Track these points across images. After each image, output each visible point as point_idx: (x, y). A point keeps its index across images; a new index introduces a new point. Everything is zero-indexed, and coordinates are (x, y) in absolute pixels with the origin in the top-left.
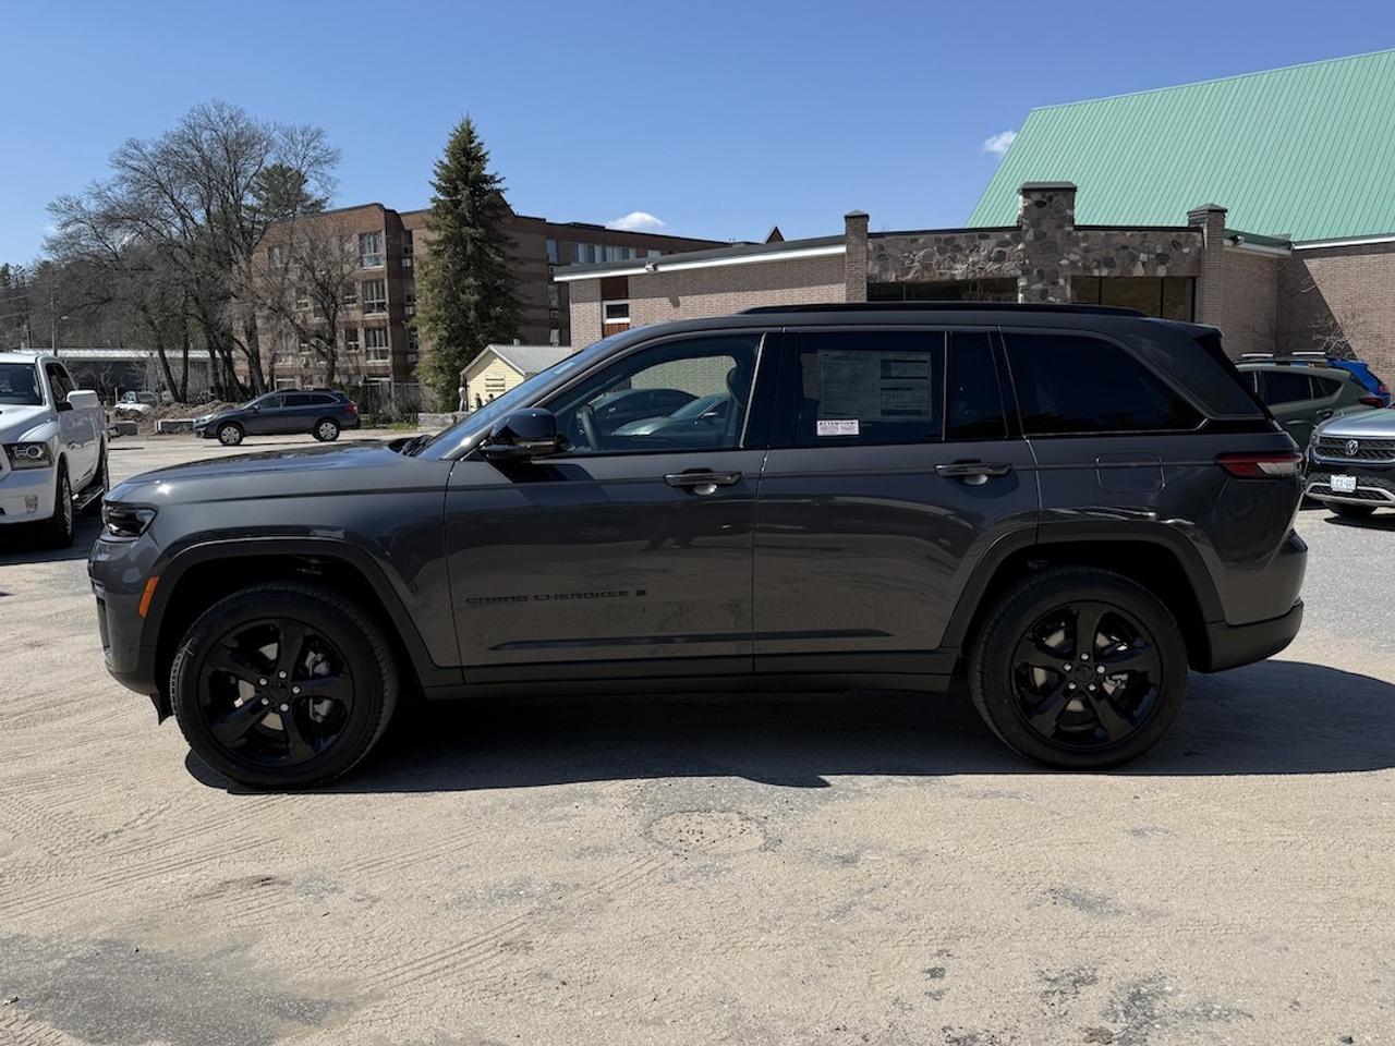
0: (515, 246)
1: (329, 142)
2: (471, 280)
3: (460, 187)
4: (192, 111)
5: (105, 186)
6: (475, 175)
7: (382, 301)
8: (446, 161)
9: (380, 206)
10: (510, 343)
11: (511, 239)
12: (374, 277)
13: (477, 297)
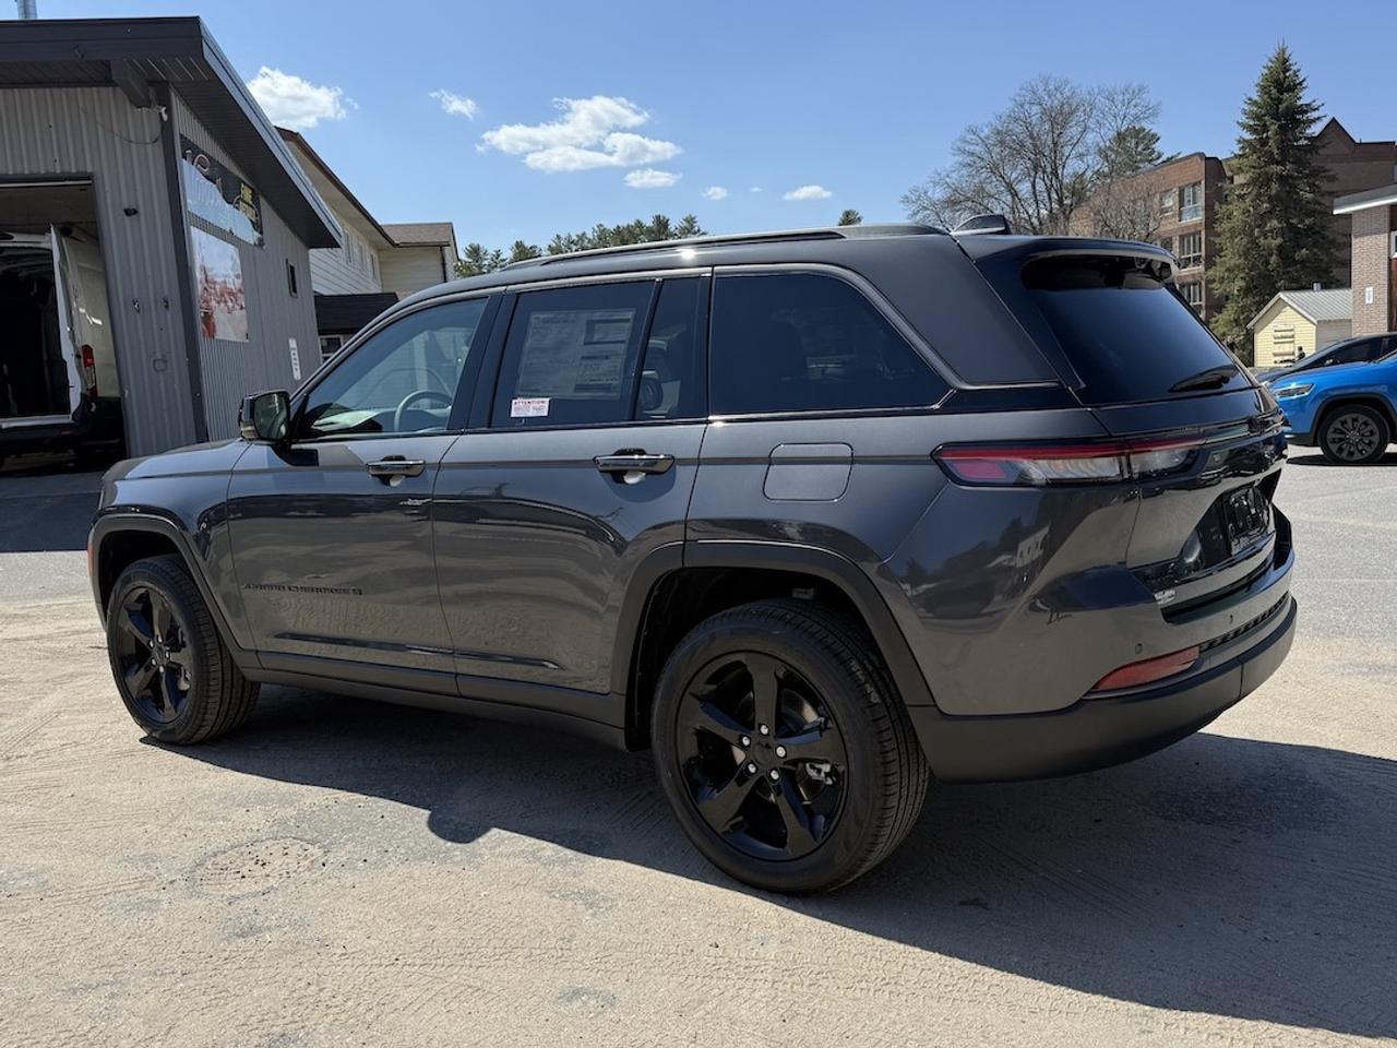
0: (1332, 179)
1: (1150, 97)
2: (1275, 223)
3: (1268, 123)
4: (1022, 89)
5: (944, 174)
6: (1287, 107)
7: (1198, 254)
8: (1256, 98)
9: (1201, 155)
10: (1310, 288)
11: (1328, 171)
12: (1193, 230)
13: (1279, 241)
